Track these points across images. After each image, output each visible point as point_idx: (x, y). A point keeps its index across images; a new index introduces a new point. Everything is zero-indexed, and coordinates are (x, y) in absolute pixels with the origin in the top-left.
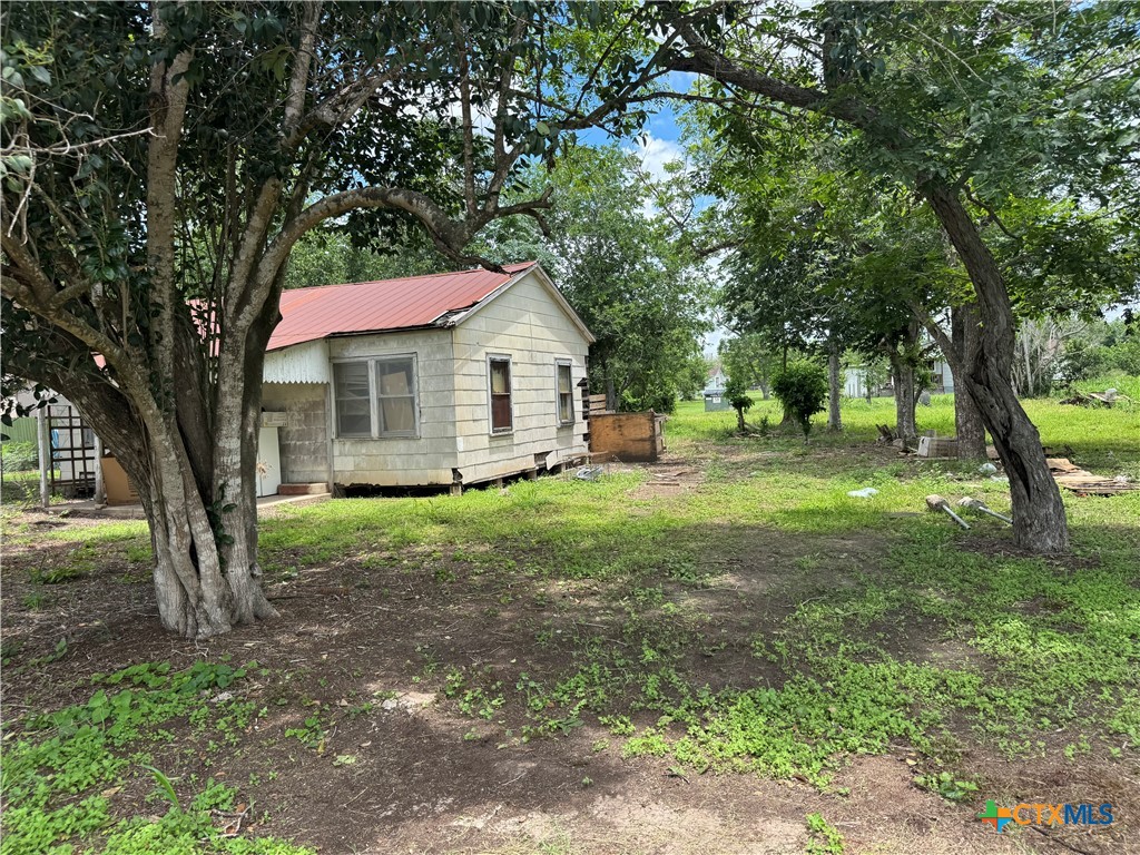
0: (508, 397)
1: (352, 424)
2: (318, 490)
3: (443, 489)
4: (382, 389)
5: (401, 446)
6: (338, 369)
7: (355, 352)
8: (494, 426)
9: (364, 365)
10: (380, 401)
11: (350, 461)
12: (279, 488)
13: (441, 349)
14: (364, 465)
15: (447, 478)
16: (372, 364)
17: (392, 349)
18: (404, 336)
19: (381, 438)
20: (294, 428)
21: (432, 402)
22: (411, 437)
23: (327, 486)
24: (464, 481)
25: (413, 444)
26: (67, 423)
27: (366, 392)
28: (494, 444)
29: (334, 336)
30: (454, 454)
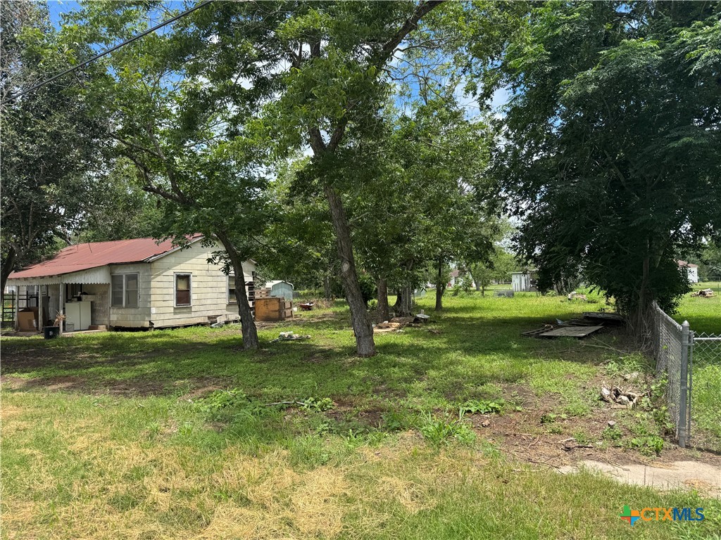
0: (188, 291)
1: (117, 302)
2: (102, 327)
3: (145, 329)
4: (127, 286)
5: (132, 311)
6: (113, 278)
7: (119, 271)
8: (177, 303)
9: (122, 276)
10: (126, 291)
11: (115, 317)
12: (90, 327)
13: (147, 271)
14: (120, 318)
15: (147, 324)
16: (124, 276)
17: (130, 271)
18: (135, 265)
19: (126, 307)
20: (98, 302)
21: (143, 293)
22: (135, 307)
23: (107, 327)
24: (155, 326)
25: (137, 310)
26: (11, 297)
27: (122, 288)
28: (177, 311)
29: (110, 265)
30: (149, 315)
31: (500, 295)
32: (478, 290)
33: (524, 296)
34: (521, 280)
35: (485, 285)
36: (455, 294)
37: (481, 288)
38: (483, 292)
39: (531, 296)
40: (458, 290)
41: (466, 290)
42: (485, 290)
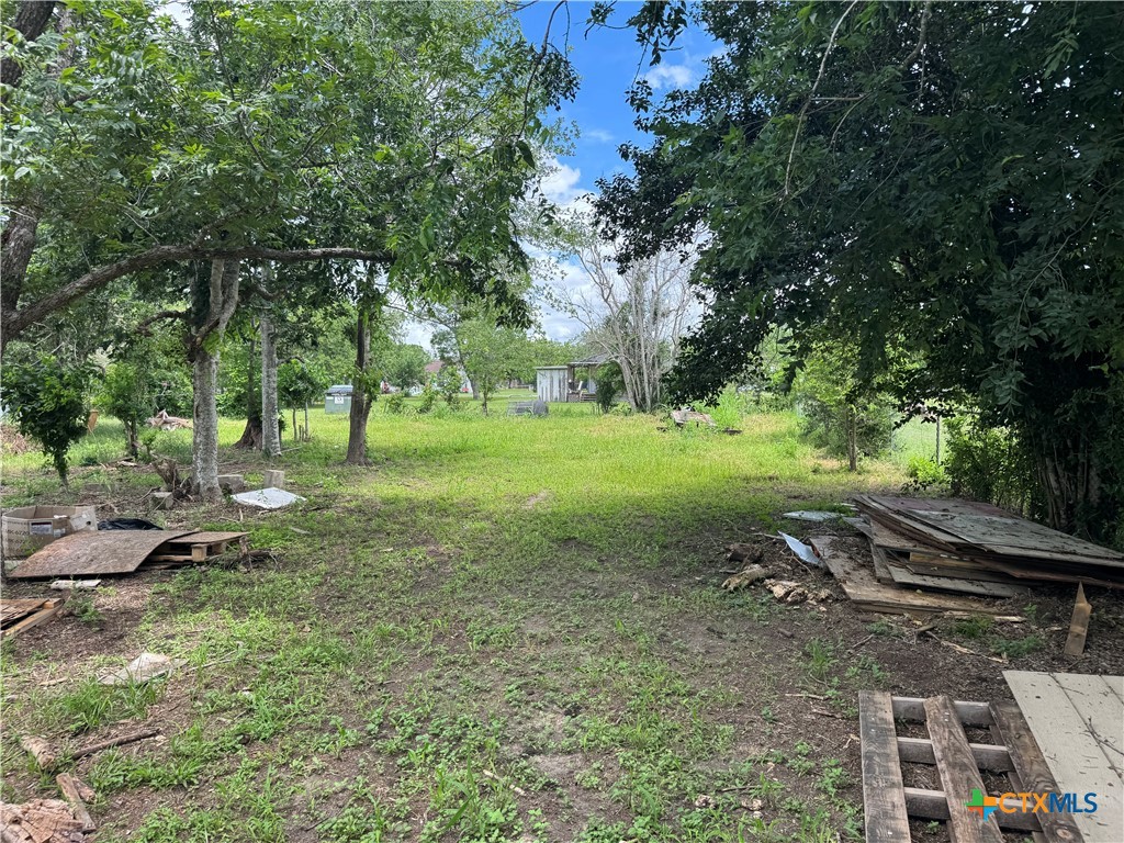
31: (520, 411)
32: (475, 398)
33: (568, 413)
34: (552, 382)
35: (490, 390)
36: (424, 410)
37: (482, 395)
38: (484, 405)
39: (582, 414)
40: (431, 399)
41: (449, 399)
42: (489, 399)
